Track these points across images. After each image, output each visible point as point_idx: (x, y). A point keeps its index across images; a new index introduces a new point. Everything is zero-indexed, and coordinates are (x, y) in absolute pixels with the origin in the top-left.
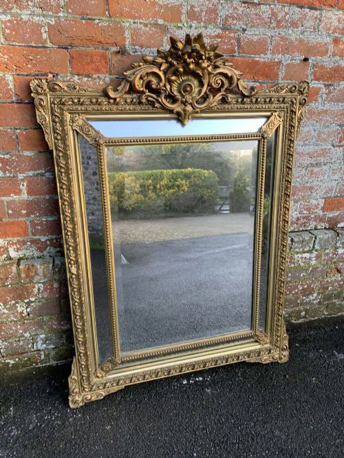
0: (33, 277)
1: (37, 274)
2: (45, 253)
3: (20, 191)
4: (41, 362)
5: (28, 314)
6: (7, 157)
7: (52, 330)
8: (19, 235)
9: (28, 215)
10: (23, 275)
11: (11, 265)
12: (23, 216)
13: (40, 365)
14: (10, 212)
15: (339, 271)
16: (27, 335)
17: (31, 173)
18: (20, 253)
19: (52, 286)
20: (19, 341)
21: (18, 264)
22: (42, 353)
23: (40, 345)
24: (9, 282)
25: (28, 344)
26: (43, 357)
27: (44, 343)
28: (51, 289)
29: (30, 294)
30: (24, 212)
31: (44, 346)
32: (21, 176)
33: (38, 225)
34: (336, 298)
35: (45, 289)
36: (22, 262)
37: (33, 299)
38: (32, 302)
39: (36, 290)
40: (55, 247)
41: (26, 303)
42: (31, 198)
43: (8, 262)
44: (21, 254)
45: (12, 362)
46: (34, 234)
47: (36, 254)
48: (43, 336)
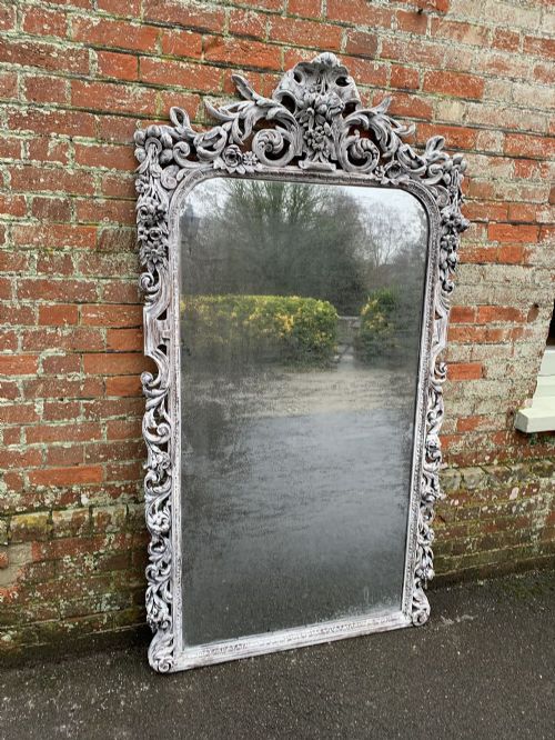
0: (106, 526)
1: (110, 523)
2: (118, 500)
3: (101, 435)
4: (104, 627)
5: (96, 569)
6: (92, 402)
7: (119, 588)
8: (94, 480)
9: (105, 459)
10: (95, 524)
11: (83, 512)
12: (99, 460)
13: (101, 631)
14: (88, 457)
15: (443, 520)
16: (91, 593)
17: (113, 417)
18: (93, 499)
19: (124, 536)
20: (82, 600)
21: (91, 512)
22: (106, 616)
23: (105, 607)
24: (81, 530)
25: (91, 604)
26: (105, 621)
27: (109, 603)
28: (123, 540)
29: (100, 544)
30: (101, 456)
31: (109, 607)
32: (102, 420)
33: (115, 469)
34: (443, 553)
35: (116, 540)
36: (94, 510)
37: (102, 551)
38: (101, 554)
39: (107, 540)
40: (130, 493)
41: (95, 556)
42: (111, 442)
43: (79, 510)
44: (93, 501)
45: (71, 626)
46: (108, 479)
47: (109, 500)
48: (108, 595)
